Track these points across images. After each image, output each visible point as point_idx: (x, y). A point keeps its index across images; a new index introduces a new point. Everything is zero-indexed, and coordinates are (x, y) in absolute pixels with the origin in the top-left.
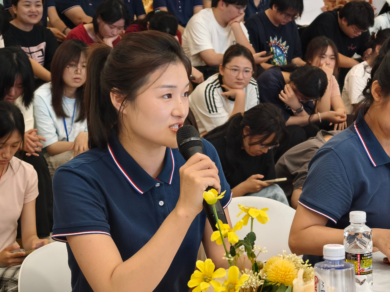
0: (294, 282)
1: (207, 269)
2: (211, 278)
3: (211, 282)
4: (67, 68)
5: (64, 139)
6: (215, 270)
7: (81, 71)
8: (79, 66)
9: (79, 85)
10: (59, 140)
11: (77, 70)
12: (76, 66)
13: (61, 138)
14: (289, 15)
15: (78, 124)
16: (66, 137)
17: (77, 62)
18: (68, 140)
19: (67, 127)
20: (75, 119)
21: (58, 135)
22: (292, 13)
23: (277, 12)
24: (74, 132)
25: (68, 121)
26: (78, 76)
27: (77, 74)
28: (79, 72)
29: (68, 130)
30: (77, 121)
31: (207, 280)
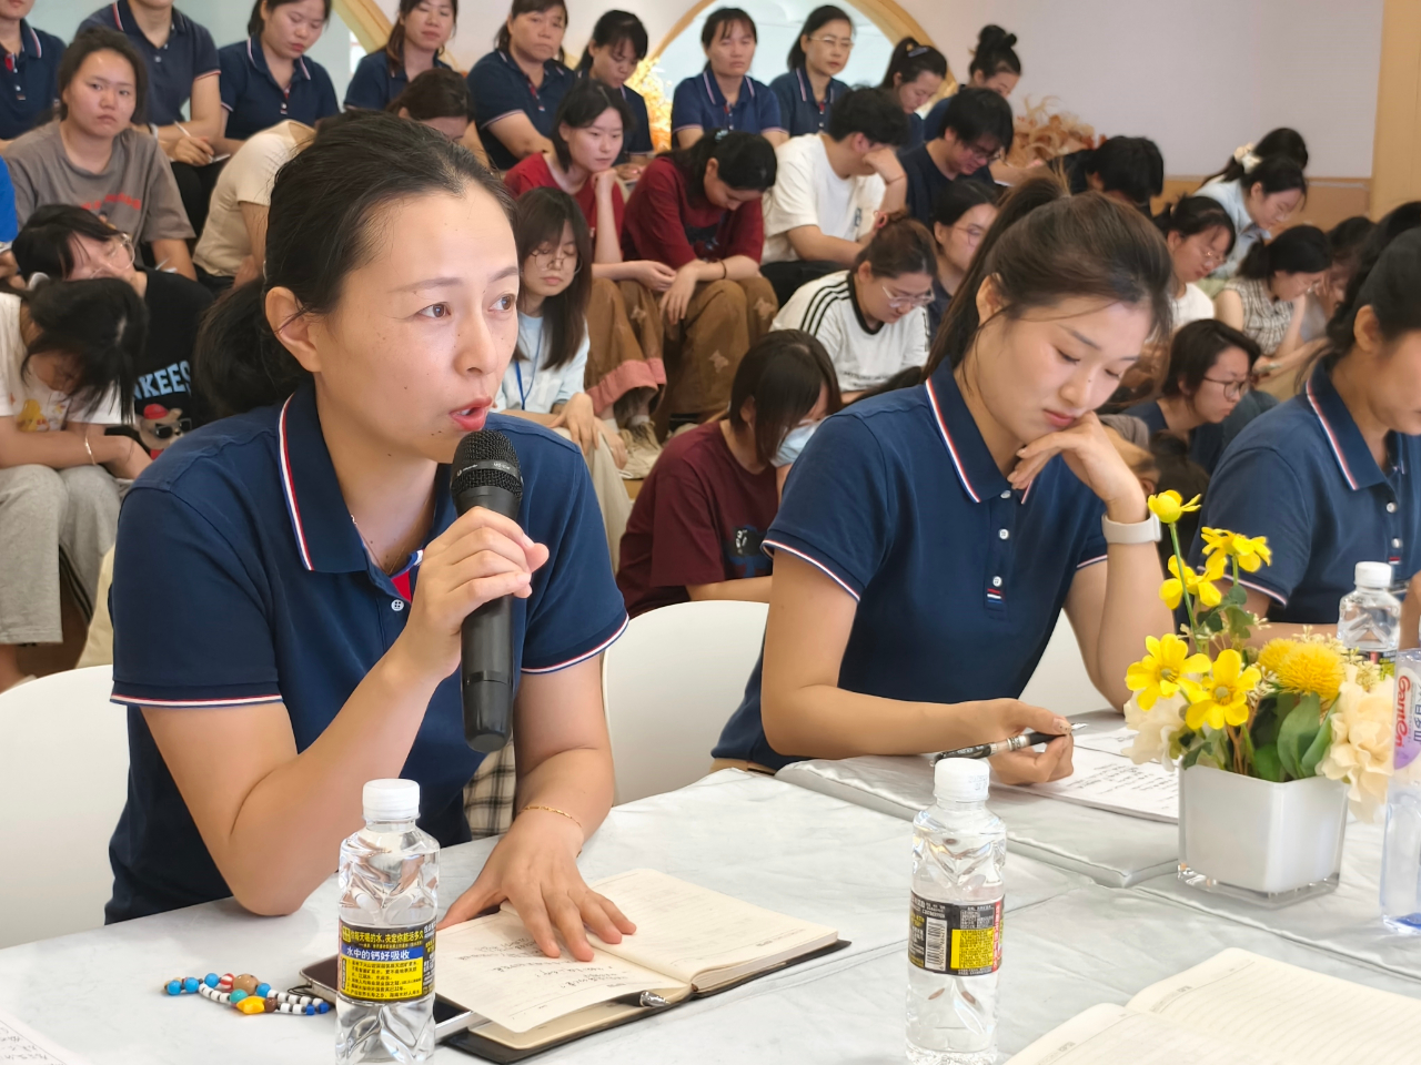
0: (1343, 688)
1: (1167, 656)
2: (1178, 672)
3: (1177, 681)
4: (531, 257)
5: (517, 404)
6: (1188, 657)
7: (562, 263)
8: (559, 254)
9: (555, 290)
10: (508, 408)
11: (553, 262)
12: (552, 251)
13: (512, 404)
14: (982, 150)
15: (547, 375)
16: (521, 402)
17: (556, 243)
18: (523, 408)
19: (523, 380)
20: (540, 363)
21: (506, 396)
22: (989, 147)
23: (955, 143)
24: (538, 391)
25: (525, 367)
26: (556, 274)
27: (554, 268)
28: (558, 264)
29: (526, 387)
30: (546, 367)
31: (1169, 677)
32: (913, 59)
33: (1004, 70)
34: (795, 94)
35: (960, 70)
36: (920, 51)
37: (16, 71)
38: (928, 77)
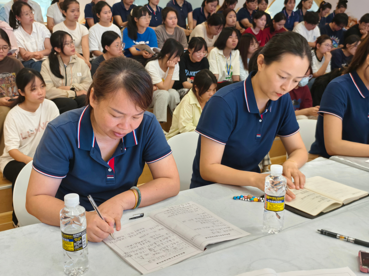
23: (335, 25)
32: (324, 6)
33: (342, 7)
34: (299, 14)
35: (334, 8)
36: (326, 4)
37: (155, 15)
38: (328, 9)
